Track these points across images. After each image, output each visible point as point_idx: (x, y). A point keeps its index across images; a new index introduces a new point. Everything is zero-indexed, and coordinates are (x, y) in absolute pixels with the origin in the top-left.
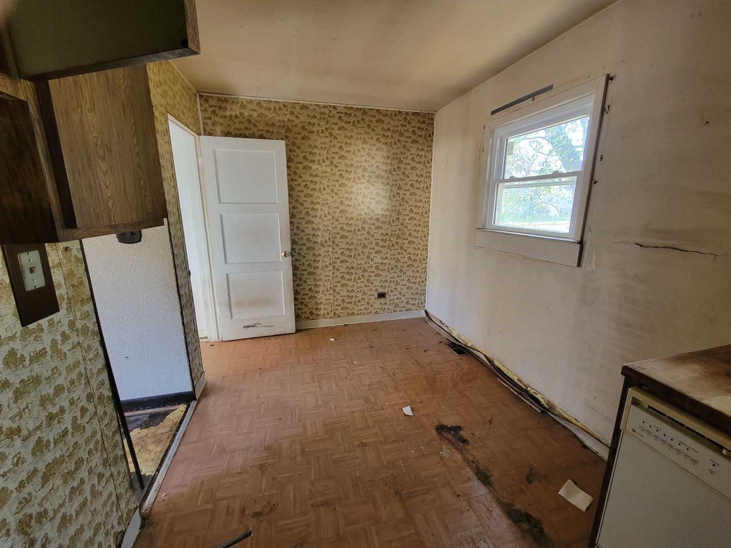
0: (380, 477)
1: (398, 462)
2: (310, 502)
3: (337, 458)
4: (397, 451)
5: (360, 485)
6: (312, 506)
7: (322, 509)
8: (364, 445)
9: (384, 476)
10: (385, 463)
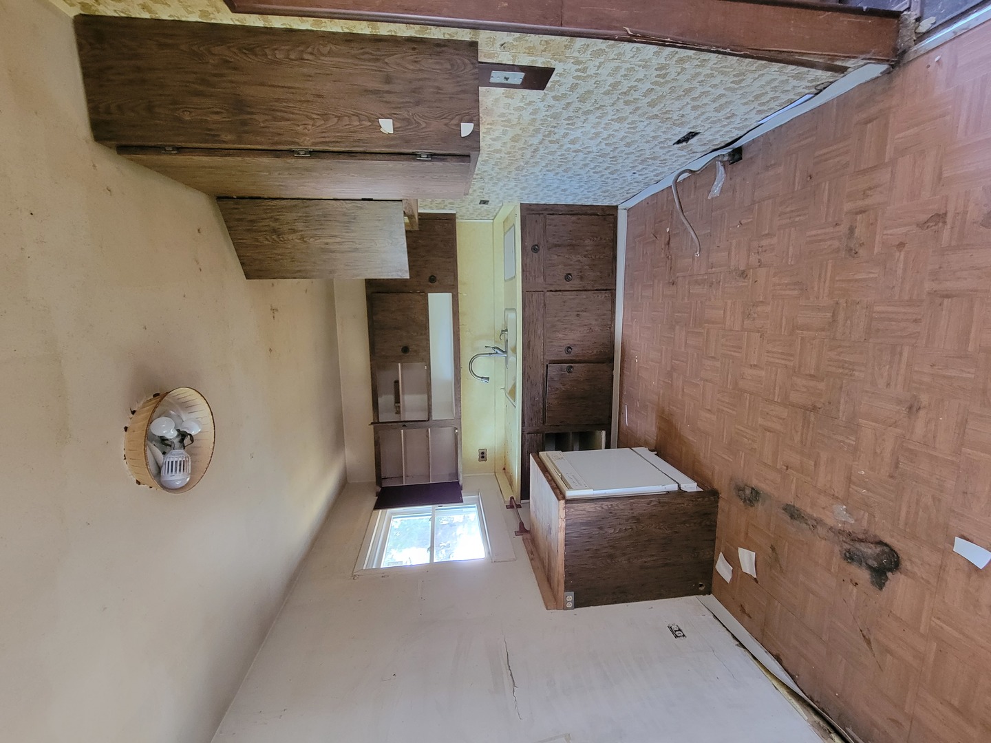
0: (842, 401)
1: (854, 439)
2: (842, 301)
3: (901, 354)
4: (875, 453)
5: (841, 371)
6: (837, 303)
7: (829, 315)
8: (913, 409)
9: (841, 408)
10: (861, 420)
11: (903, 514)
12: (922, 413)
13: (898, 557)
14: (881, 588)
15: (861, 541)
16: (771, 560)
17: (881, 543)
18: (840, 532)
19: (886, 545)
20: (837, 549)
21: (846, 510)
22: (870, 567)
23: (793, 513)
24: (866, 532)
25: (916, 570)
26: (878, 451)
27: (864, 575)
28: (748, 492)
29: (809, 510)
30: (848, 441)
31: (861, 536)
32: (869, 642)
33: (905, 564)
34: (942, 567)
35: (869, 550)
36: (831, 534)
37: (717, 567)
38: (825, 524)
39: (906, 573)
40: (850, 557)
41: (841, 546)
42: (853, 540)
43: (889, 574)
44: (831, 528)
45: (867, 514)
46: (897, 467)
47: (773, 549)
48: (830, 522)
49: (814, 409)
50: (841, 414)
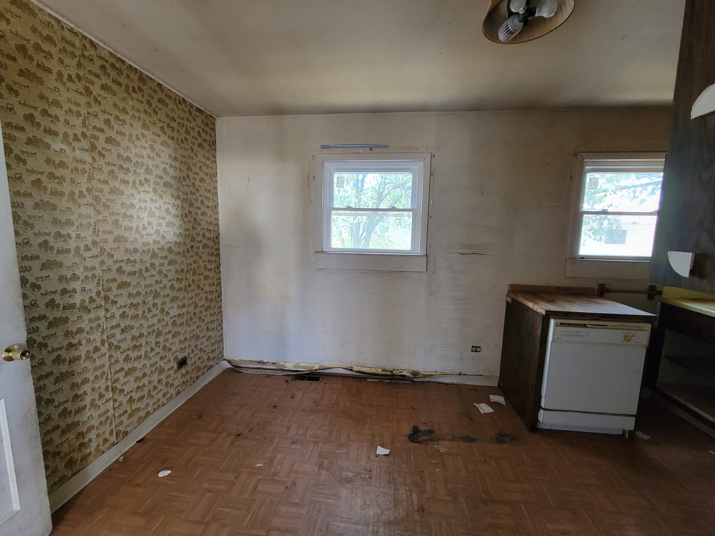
0: (466, 510)
8: (422, 510)
9: (465, 505)
11: (412, 457)
12: (416, 508)
13: (410, 440)
14: (414, 427)
15: (428, 440)
16: (471, 415)
17: (419, 442)
18: (439, 440)
19: (416, 443)
20: (438, 433)
21: (440, 450)
22: (420, 432)
23: (469, 439)
24: (427, 444)
25: (402, 438)
26: (433, 483)
27: (422, 428)
28: (507, 440)
29: (460, 443)
30: (452, 485)
31: (428, 442)
32: (413, 408)
33: (406, 439)
34: (393, 443)
35: (423, 438)
36: (443, 437)
37: (503, 398)
38: (448, 440)
39: (405, 436)
40: (431, 432)
41: (436, 435)
42: (432, 439)
43: (412, 433)
44: (444, 440)
45: (429, 452)
46: (421, 477)
47: (471, 419)
48: (446, 442)
49: (485, 502)
50: (464, 501)
